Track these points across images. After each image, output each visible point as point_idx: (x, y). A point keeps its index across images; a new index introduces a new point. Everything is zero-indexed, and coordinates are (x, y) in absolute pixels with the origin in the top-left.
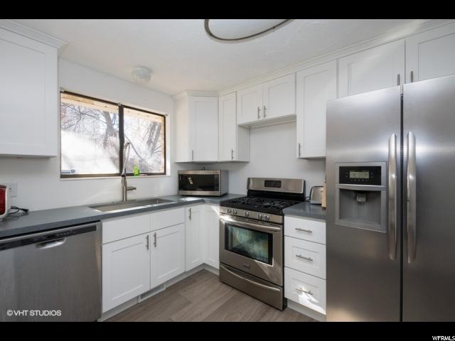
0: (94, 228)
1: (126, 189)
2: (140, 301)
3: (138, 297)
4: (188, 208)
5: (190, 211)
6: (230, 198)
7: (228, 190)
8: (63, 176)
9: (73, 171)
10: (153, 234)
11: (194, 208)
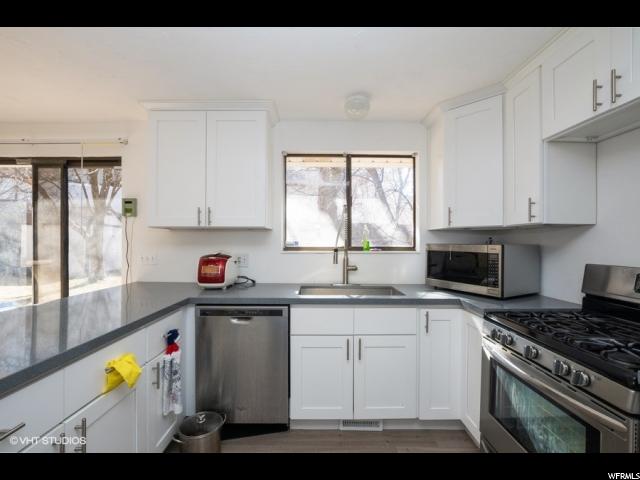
0: (279, 313)
1: (349, 269)
2: (342, 428)
3: (339, 421)
4: (423, 311)
5: (427, 315)
6: (546, 306)
7: (540, 288)
8: (286, 249)
9: (296, 243)
10: (357, 339)
11: (435, 313)
